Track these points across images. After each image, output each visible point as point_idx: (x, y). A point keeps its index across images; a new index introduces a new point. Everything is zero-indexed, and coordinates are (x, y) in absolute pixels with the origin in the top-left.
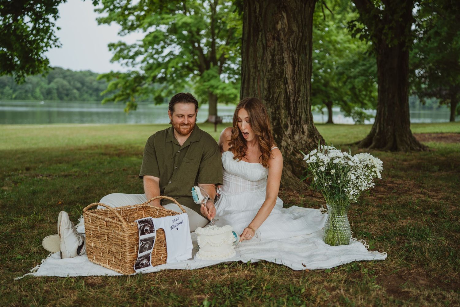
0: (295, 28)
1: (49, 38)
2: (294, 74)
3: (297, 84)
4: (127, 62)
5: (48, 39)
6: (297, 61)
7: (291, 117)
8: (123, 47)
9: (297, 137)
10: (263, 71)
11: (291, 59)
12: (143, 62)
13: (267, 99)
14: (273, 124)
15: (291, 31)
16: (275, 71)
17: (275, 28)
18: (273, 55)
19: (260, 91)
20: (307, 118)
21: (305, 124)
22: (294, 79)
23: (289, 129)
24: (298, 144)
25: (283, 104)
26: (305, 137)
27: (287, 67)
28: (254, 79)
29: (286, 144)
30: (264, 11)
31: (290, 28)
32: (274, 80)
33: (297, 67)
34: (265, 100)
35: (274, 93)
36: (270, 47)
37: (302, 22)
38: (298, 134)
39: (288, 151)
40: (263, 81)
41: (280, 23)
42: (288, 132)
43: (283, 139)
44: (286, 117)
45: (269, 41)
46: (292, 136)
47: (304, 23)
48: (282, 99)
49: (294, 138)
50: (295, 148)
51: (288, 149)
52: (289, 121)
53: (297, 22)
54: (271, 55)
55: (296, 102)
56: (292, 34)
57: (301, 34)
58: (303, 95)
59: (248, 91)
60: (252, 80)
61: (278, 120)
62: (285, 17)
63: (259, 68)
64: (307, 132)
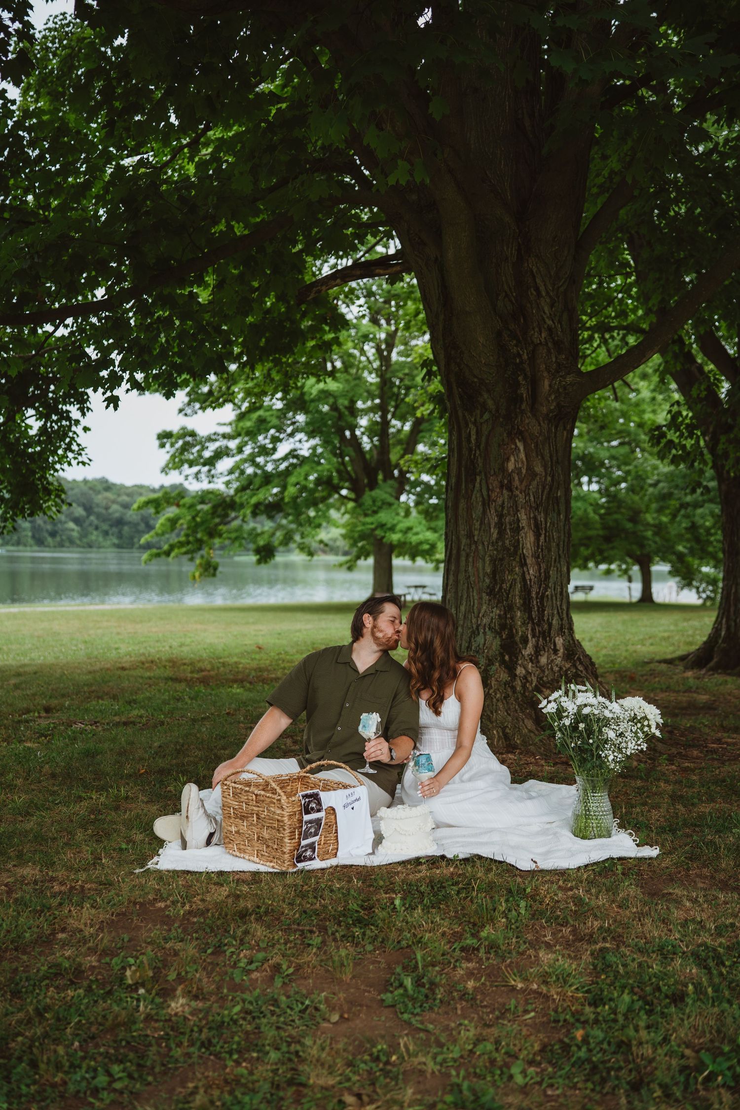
0: (539, 469)
1: (68, 448)
2: (538, 548)
3: (543, 566)
4: (199, 472)
5: (66, 450)
6: (543, 526)
7: (533, 623)
8: (189, 439)
9: (543, 660)
10: (483, 544)
11: (532, 522)
12: (231, 472)
13: (491, 592)
14: (501, 637)
15: (532, 474)
16: (504, 543)
17: (503, 469)
18: (501, 516)
19: (479, 577)
20: (562, 625)
21: (558, 635)
22: (538, 557)
23: (530, 645)
24: (547, 672)
25: (518, 601)
26: (559, 659)
27: (526, 537)
28: (468, 556)
29: (524, 672)
30: (484, 439)
31: (529, 468)
32: (502, 560)
33: (543, 536)
34: (487, 594)
35: (503, 581)
36: (495, 501)
37: (551, 457)
38: (546, 654)
39: (528, 685)
40: (484, 560)
41: (512, 459)
42: (529, 650)
43: (520, 662)
44: (523, 624)
45: (492, 491)
46: (535, 658)
47: (555, 458)
48: (517, 593)
49: (538, 662)
50: (541, 678)
51: (527, 681)
52: (530, 632)
53: (543, 458)
54: (497, 516)
55: (542, 598)
56: (533, 479)
57: (549, 479)
58: (555, 584)
59: (457, 576)
60: (463, 559)
61: (511, 630)
62: (522, 448)
63: (476, 539)
64: (562, 650)
